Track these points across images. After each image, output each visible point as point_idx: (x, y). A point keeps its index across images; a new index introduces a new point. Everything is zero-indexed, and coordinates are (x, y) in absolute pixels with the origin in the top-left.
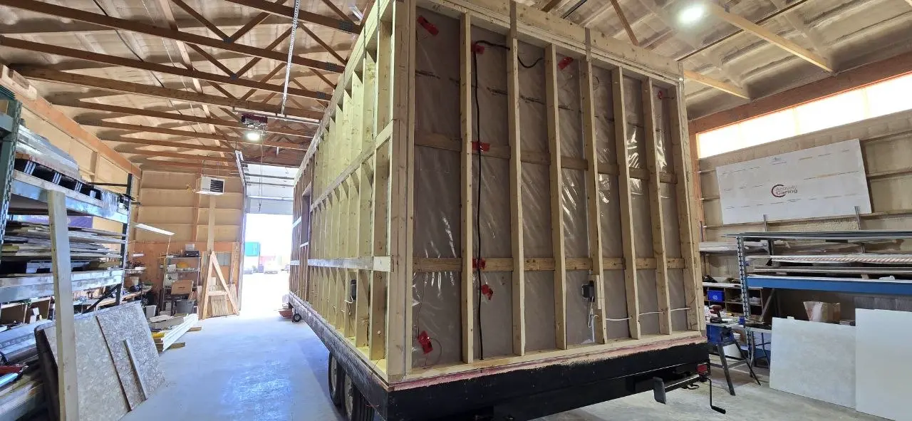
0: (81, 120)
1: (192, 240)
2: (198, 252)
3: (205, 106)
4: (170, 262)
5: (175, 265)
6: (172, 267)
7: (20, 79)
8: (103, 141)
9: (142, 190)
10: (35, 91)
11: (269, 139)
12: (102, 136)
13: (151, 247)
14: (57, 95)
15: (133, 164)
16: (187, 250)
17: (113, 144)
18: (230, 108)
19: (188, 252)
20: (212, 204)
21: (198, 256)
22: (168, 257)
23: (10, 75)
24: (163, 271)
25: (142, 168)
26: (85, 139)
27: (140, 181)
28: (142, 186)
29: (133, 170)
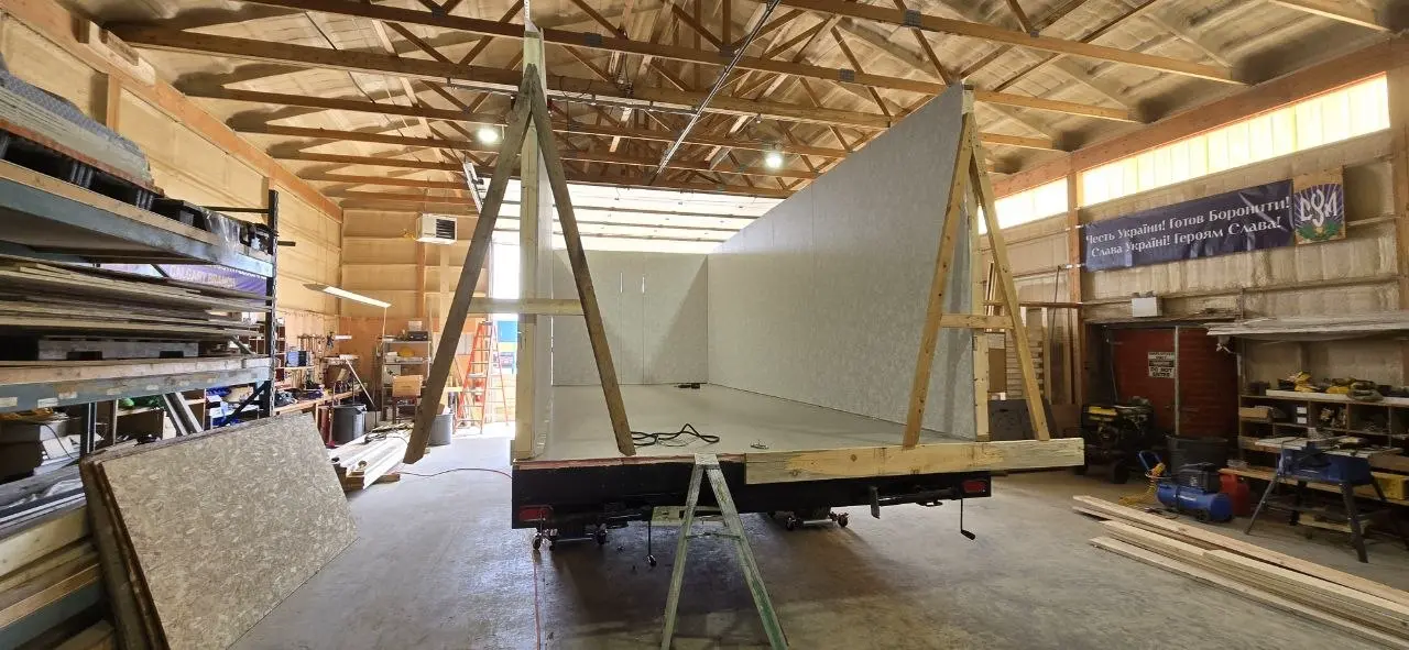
0: (240, 123)
1: (418, 315)
2: (426, 333)
3: (424, 122)
4: (389, 348)
5: (395, 353)
6: (391, 356)
7: (121, 48)
8: (279, 161)
9: (345, 240)
10: (152, 70)
12: (276, 152)
13: (363, 326)
14: (192, 76)
15: (328, 199)
16: (411, 330)
17: (293, 165)
19: (412, 333)
20: (444, 260)
21: (426, 340)
22: (384, 340)
23: (104, 39)
24: (380, 360)
25: (344, 205)
26: (249, 157)
27: (341, 226)
28: (345, 233)
29: (329, 209)
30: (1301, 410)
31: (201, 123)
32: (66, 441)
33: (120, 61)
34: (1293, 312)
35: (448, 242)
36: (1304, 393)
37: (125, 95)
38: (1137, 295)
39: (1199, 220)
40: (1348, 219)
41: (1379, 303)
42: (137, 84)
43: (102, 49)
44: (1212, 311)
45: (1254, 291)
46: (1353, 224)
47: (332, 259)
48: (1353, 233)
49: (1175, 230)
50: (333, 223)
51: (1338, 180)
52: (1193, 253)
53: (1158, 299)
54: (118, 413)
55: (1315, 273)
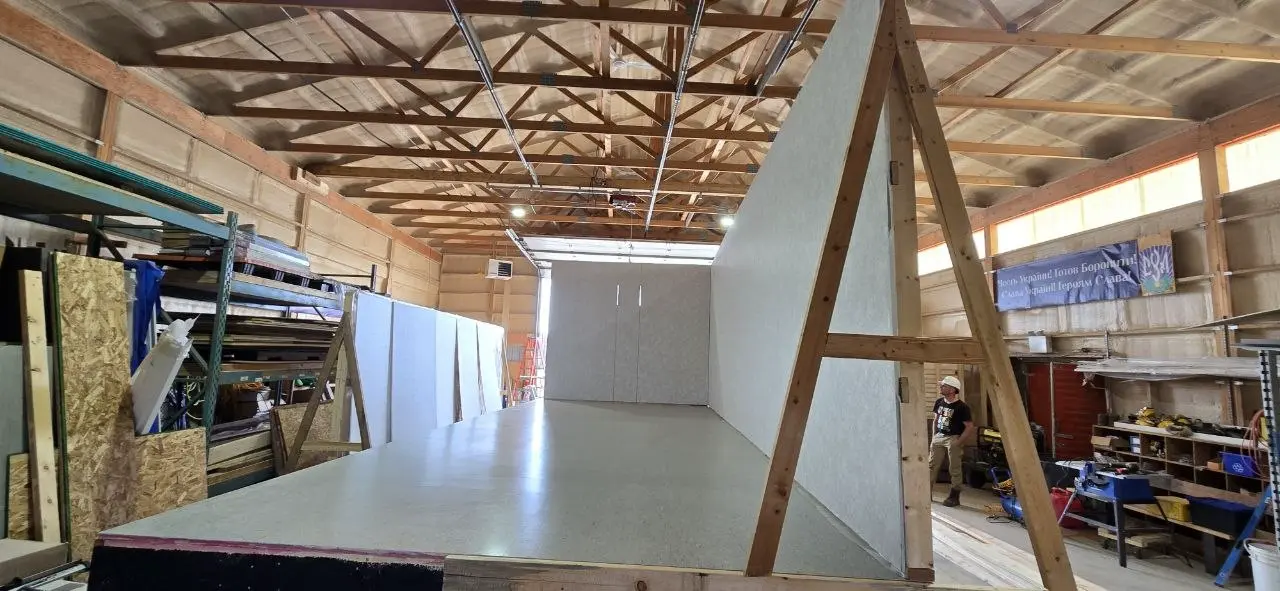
0: (374, 209)
3: (466, 185)
7: (313, 179)
8: (400, 228)
9: (443, 277)
10: (327, 188)
11: (530, 215)
12: (397, 223)
14: (348, 187)
15: (433, 249)
17: (408, 230)
18: (484, 185)
20: (507, 291)
23: (304, 176)
25: (443, 252)
26: (380, 228)
27: (441, 266)
28: (443, 272)
29: (432, 255)
30: (1136, 441)
31: (353, 213)
32: (268, 403)
33: (311, 185)
34: (1147, 354)
35: (507, 278)
36: (1142, 427)
37: (313, 202)
38: (1032, 334)
39: (1074, 271)
40: (1177, 276)
41: (1207, 350)
42: (319, 196)
43: (303, 180)
44: (1086, 350)
45: (1121, 334)
46: (1181, 280)
47: (435, 289)
48: (1181, 288)
49: (1059, 279)
50: (435, 265)
51: (1168, 242)
52: (1072, 300)
53: (1047, 338)
54: (294, 389)
55: (1161, 321)
